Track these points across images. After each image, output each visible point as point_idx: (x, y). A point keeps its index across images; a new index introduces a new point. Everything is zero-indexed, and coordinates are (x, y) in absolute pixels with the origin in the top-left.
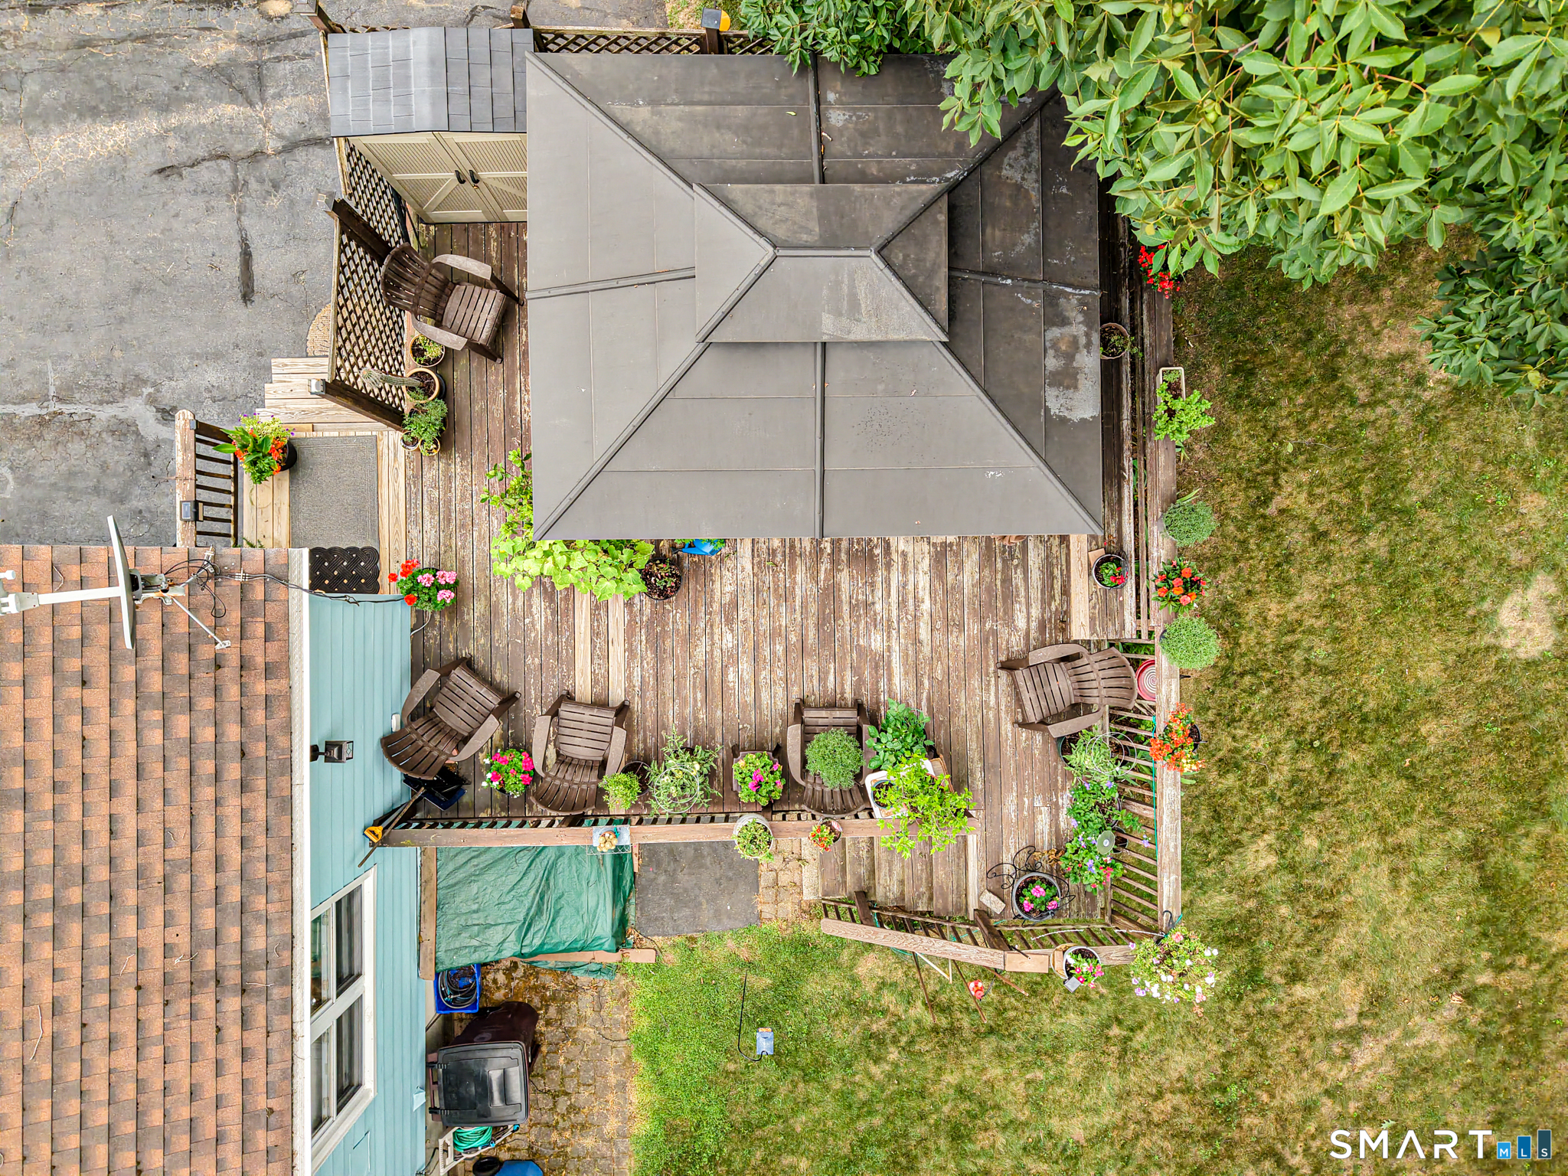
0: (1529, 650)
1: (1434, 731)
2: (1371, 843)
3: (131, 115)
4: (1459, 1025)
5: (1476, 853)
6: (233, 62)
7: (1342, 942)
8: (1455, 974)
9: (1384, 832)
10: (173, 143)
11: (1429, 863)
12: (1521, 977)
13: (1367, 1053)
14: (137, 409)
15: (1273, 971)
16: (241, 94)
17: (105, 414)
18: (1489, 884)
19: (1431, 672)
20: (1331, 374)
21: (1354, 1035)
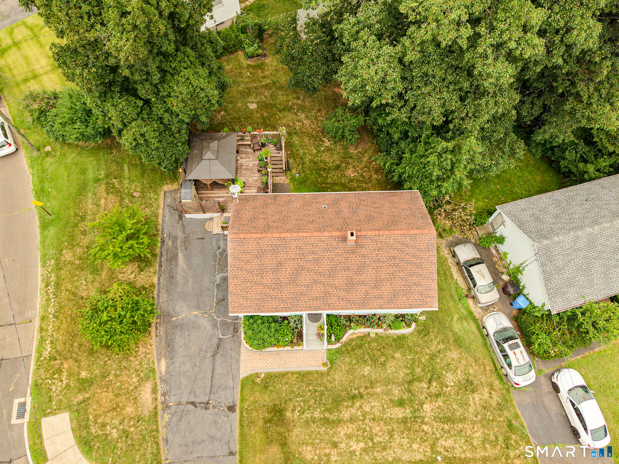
0: (256, 106)
1: (265, 115)
2: (279, 121)
3: (178, 253)
4: (301, 113)
5: (280, 111)
6: (172, 241)
7: (291, 124)
8: (295, 113)
9: (278, 120)
10: (182, 248)
11: (281, 115)
12: (295, 107)
13: (305, 122)
14: (218, 252)
15: (295, 131)
16: (177, 239)
17: (218, 256)
18: (284, 110)
19: (258, 115)
20: (222, 123)
21: (303, 123)
